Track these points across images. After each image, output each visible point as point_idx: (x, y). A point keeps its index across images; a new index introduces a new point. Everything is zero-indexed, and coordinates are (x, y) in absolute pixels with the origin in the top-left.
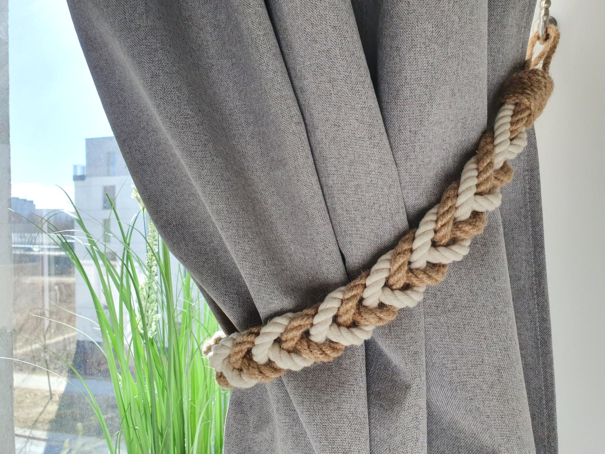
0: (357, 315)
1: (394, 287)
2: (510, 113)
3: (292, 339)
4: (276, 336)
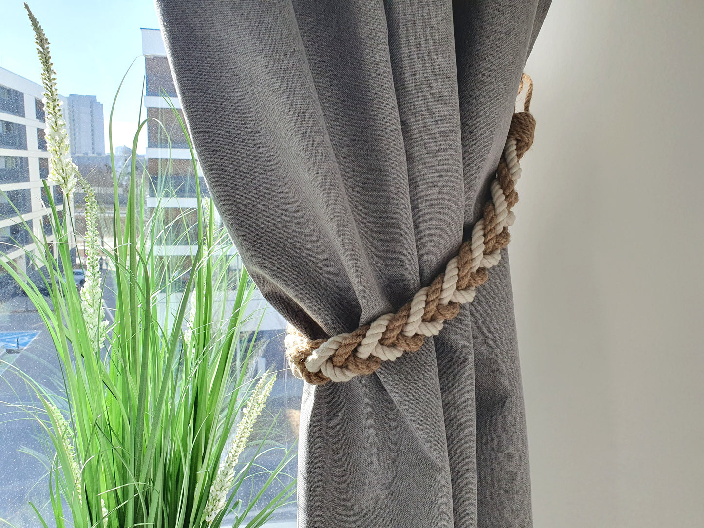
0: (437, 312)
1: (460, 289)
3: (393, 337)
4: (380, 336)
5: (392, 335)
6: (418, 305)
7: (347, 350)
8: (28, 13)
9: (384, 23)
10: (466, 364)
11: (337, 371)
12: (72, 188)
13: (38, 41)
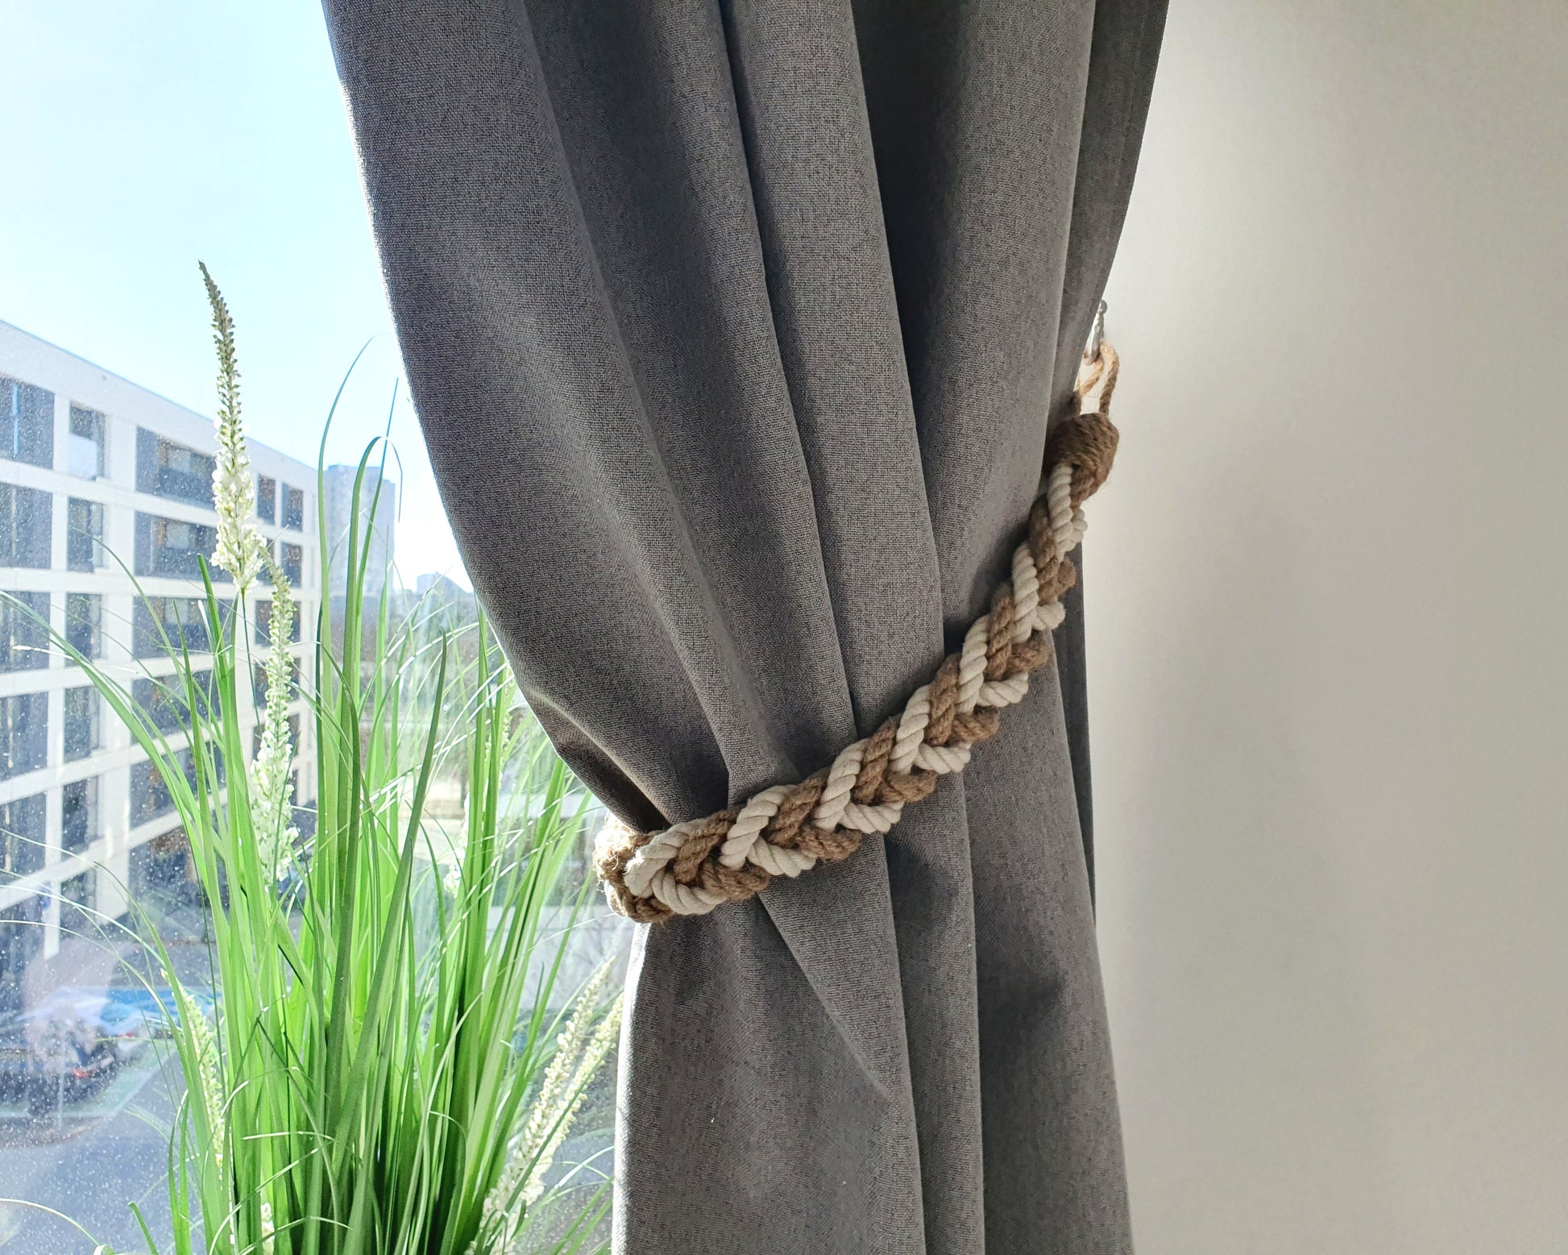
0: (885, 785)
1: (935, 742)
2: (1068, 480)
3: (791, 826)
4: (764, 823)
5: (788, 823)
6: (845, 770)
7: (698, 848)
8: (204, 277)
9: (756, 253)
10: (954, 899)
11: (683, 891)
12: (251, 577)
13: (217, 323)
